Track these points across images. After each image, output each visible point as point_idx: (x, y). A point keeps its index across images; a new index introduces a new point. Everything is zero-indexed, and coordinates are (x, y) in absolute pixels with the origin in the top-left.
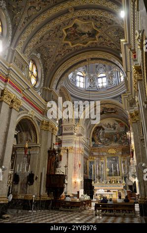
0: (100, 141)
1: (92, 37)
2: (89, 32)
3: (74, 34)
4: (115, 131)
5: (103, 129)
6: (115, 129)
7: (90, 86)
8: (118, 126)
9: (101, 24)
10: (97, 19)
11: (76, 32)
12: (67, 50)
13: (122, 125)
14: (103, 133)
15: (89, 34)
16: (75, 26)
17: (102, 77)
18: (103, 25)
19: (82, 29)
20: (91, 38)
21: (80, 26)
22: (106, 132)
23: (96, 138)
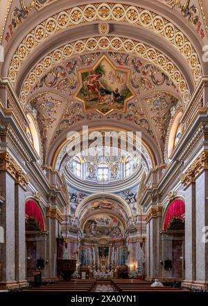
0: (92, 234)
1: (119, 101)
2: (117, 91)
3: (93, 88)
4: (107, 226)
5: (96, 223)
6: (107, 224)
7: (89, 177)
8: (111, 221)
9: (142, 79)
10: (140, 68)
11: (98, 85)
12: (77, 115)
13: (115, 221)
14: (95, 226)
15: (116, 95)
16: (99, 71)
17: (103, 168)
18: (144, 83)
19: (109, 82)
20: (116, 104)
21: (107, 74)
22: (98, 225)
23: (87, 230)
